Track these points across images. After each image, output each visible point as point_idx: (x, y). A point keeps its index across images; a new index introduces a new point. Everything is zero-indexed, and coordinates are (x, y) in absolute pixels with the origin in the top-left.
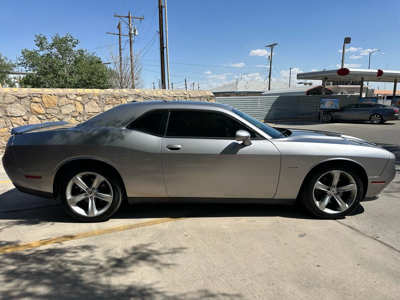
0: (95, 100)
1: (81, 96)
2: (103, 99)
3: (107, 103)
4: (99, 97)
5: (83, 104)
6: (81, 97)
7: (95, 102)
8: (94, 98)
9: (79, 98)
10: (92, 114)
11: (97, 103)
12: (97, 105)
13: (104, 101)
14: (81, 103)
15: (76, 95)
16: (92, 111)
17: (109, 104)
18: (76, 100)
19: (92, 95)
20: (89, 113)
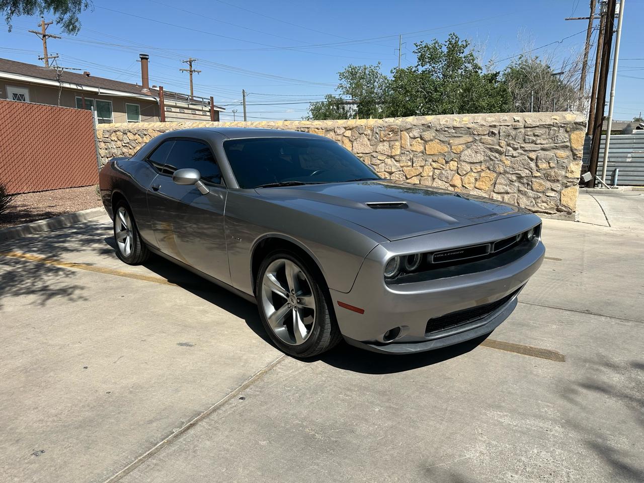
0: (366, 135)
1: (350, 129)
2: (377, 133)
3: (381, 140)
4: (372, 130)
5: (352, 141)
6: (350, 131)
7: (366, 139)
8: (365, 133)
9: (348, 133)
10: (361, 155)
11: (369, 140)
12: (369, 143)
13: (377, 136)
14: (350, 140)
15: (345, 128)
16: (361, 152)
17: (384, 141)
18: (344, 136)
19: (364, 127)
20: (358, 154)
